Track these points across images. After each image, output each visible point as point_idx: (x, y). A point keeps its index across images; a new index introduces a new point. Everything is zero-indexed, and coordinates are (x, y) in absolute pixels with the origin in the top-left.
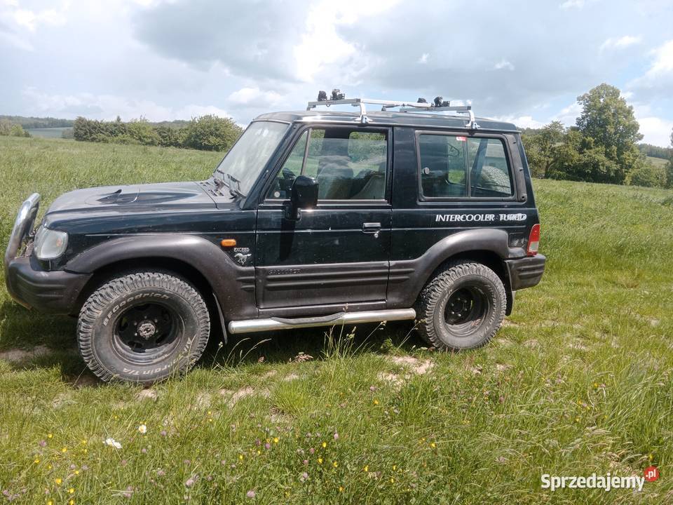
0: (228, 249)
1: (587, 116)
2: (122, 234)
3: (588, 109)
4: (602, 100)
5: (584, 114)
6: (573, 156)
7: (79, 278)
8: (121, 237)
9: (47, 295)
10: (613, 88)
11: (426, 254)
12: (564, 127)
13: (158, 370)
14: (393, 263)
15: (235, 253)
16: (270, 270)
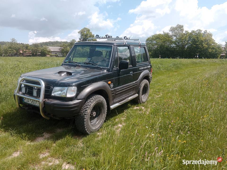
0: (109, 85)
1: (82, 37)
2: (89, 84)
3: (82, 35)
4: (85, 33)
5: (81, 37)
6: (81, 50)
7: (83, 100)
8: (89, 85)
9: (74, 109)
10: (88, 29)
11: (139, 79)
12: (76, 41)
13: (99, 126)
14: (135, 82)
15: (110, 85)
16: (116, 89)
